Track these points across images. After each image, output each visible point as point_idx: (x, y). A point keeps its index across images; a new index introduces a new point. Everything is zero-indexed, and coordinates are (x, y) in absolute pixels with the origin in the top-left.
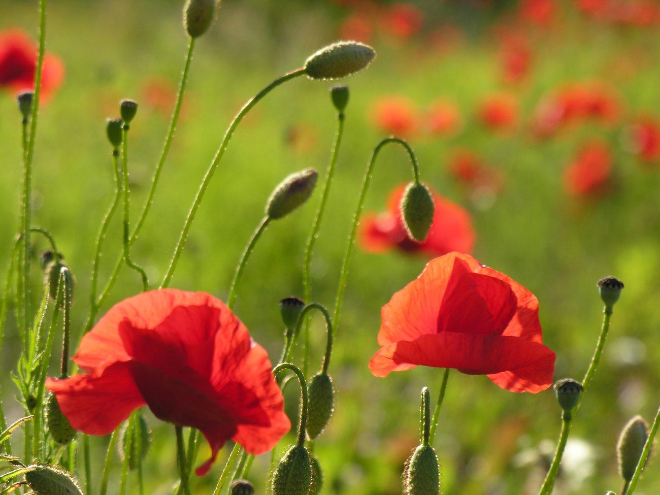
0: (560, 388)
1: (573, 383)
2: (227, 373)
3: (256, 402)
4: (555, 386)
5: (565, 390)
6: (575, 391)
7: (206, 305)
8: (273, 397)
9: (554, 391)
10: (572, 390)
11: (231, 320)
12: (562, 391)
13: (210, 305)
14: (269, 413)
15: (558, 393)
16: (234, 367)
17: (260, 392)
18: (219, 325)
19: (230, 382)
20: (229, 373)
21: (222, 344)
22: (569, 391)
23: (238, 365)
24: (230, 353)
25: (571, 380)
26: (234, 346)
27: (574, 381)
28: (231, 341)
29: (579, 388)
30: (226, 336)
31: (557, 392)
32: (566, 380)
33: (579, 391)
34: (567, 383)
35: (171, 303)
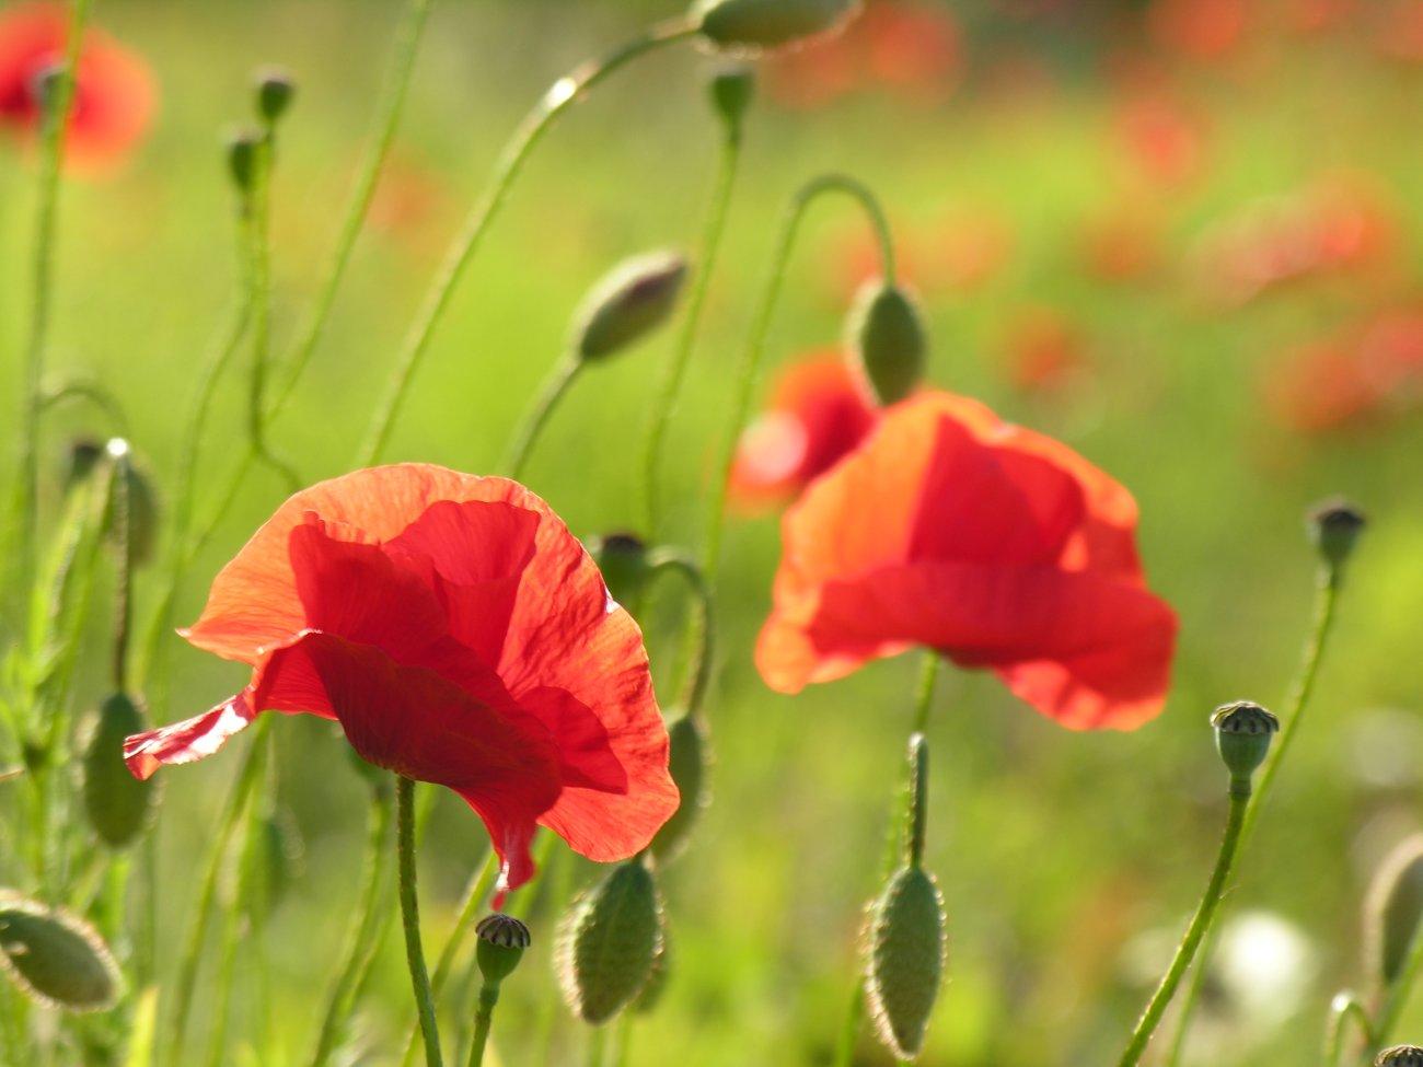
0: (1224, 723)
1: (1256, 712)
2: (536, 667)
3: (601, 740)
4: (1213, 717)
5: (1237, 727)
6: (1260, 729)
7: (506, 504)
8: (642, 731)
9: (1213, 729)
10: (1253, 726)
11: (562, 544)
12: (1230, 727)
13: (516, 503)
14: (630, 767)
15: (1221, 733)
16: (556, 652)
17: (612, 717)
18: (531, 551)
19: (541, 690)
20: (543, 665)
21: (534, 595)
22: (1245, 729)
23: (566, 651)
24: (549, 620)
25: (1251, 704)
26: (563, 603)
27: (1259, 706)
28: (556, 593)
29: (1270, 723)
30: (544, 582)
31: (1217, 730)
32: (1240, 703)
33: (1268, 729)
34: (1242, 711)
35: (423, 496)
